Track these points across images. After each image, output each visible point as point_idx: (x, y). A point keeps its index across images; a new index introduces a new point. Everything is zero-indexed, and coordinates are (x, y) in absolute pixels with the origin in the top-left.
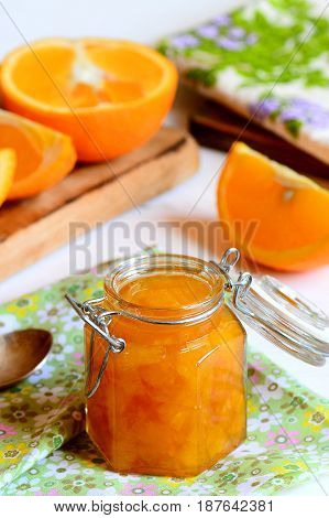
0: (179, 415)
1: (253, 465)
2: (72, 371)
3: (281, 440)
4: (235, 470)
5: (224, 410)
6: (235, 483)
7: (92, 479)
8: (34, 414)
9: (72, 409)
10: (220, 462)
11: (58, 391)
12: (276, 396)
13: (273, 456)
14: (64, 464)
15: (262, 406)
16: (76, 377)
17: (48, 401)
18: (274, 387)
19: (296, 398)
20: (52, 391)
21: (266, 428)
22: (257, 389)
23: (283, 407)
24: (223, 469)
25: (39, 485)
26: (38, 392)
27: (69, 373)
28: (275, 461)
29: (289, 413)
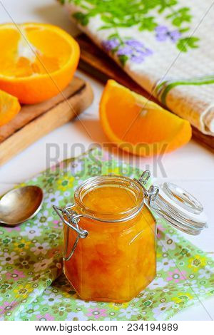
0: (119, 270)
1: (161, 295)
2: (53, 232)
3: (176, 276)
4: (151, 298)
5: (144, 264)
6: (151, 307)
7: (69, 306)
8: (33, 263)
9: (55, 261)
10: (142, 292)
11: (46, 245)
12: (172, 247)
13: (173, 289)
14: (52, 296)
15: (164, 254)
16: (55, 236)
17: (41, 253)
18: (170, 242)
19: (183, 250)
20: (42, 246)
21: (166, 269)
22: (161, 243)
23: (176, 255)
24: (144, 297)
25: (39, 310)
26: (34, 246)
27: (51, 233)
28: (174, 292)
29: (180, 259)
